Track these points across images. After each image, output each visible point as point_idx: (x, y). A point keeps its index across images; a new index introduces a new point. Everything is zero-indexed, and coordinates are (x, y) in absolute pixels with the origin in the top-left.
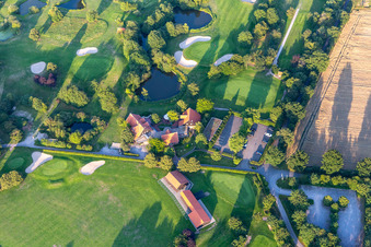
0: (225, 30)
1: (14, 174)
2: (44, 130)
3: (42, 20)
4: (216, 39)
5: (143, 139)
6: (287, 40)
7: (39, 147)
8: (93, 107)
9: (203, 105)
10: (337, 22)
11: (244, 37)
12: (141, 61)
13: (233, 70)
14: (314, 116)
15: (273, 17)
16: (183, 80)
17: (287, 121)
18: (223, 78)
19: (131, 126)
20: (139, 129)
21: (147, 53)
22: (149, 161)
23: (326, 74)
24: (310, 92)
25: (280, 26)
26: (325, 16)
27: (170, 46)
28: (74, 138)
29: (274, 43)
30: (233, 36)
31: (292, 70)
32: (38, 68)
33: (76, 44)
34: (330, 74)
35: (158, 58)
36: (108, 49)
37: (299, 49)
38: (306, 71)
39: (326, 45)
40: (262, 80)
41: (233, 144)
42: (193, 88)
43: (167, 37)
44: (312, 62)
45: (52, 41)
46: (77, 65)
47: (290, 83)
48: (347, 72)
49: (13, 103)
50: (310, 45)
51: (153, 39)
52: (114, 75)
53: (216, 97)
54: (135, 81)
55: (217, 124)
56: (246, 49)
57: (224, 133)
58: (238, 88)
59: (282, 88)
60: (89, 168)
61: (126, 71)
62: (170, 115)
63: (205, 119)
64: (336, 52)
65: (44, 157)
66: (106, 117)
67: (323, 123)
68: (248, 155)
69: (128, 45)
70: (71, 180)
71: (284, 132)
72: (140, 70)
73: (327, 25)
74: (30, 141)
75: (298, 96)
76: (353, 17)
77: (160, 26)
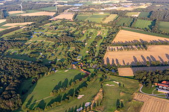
4: (83, 57)
5: (74, 67)
6: (96, 55)
10: (104, 52)
18: (86, 60)
19: (72, 65)
20: (74, 65)
21: (71, 58)
22: (77, 68)
25: (94, 54)
26: (102, 52)
30: (86, 55)
34: (105, 58)
35: (73, 59)
37: (99, 55)
38: (101, 57)
40: (93, 60)
42: (82, 60)
43: (74, 56)
47: (98, 59)
55: (87, 64)
56: (89, 56)
57: (89, 65)
60: (66, 71)
63: (85, 63)
67: (105, 63)
68: (94, 67)
69: (67, 58)
70: (63, 72)
74: (53, 69)
75: (100, 59)
76: (106, 52)
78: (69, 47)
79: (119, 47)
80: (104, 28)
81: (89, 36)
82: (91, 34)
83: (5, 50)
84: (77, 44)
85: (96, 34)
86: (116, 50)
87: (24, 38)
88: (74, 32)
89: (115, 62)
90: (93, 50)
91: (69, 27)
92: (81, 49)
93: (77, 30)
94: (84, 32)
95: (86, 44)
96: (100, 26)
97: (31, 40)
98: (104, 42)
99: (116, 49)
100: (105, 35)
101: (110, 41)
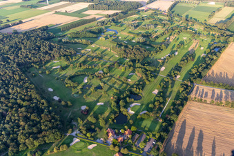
0: (145, 102)
1: (65, 145)
2: (80, 130)
3: (89, 92)
4: (142, 105)
6: (165, 108)
7: (77, 136)
8: (97, 124)
9: (133, 129)
10: (182, 105)
11: (151, 106)
12: (116, 110)
13: (146, 117)
14: (171, 138)
15: (161, 100)
16: (129, 118)
17: (161, 139)
18: (142, 119)
19: (108, 134)
20: (110, 134)
21: (119, 107)
22: (111, 147)
24: (171, 129)
25: (164, 103)
26: (178, 102)
27: (127, 106)
28: (88, 135)
29: (161, 109)
30: (148, 105)
31: (165, 120)
33: (98, 101)
34: (178, 122)
35: (122, 110)
36: (107, 104)
37: (169, 112)
38: (170, 121)
39: (178, 112)
40: (155, 122)
41: (141, 145)
42: (131, 122)
43: (126, 102)
44: (172, 118)
45: (90, 99)
46: (96, 108)
47: (164, 124)
48: (184, 123)
49: (72, 119)
50: (172, 111)
51: (121, 103)
52: (107, 114)
53: (138, 126)
54: (113, 116)
55: (137, 136)
56: (150, 110)
57: (139, 140)
58: (147, 124)
59: (161, 126)
60: (90, 147)
61: (111, 112)
62: (122, 131)
63: (133, 134)
64: (181, 115)
65: (78, 140)
66: (101, 128)
67: (174, 140)
68: (146, 150)
69: (113, 104)
70: (84, 150)
71: (159, 143)
72: (115, 113)
73: (179, 105)
74: (74, 134)
75: (166, 130)
76: (188, 103)
77: (124, 98)
79: (218, 91)
80: (206, 33)
81: (175, 49)
82: (182, 43)
84: (147, 68)
85: (188, 47)
86: (209, 100)
87: (84, 41)
88: (157, 37)
89: (195, 144)
90: (167, 88)
91: (156, 25)
92: (147, 83)
93: (163, 34)
94: (172, 39)
95: (163, 69)
96: (202, 28)
97: (93, 46)
98: (194, 71)
99: (210, 95)
101: (203, 74)
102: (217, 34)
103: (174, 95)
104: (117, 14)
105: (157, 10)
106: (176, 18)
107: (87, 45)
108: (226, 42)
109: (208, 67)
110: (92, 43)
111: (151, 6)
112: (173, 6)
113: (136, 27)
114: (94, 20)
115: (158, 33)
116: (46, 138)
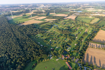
0: (73, 48)
1: (49, 59)
2: (52, 55)
3: (52, 44)
4: (72, 48)
5: (63, 57)
6: (80, 49)
7: (51, 57)
8: (58, 53)
9: (71, 55)
10: (86, 48)
11: (75, 48)
12: (63, 49)
13: (74, 52)
14: (84, 58)
15: (78, 47)
16: (68, 52)
17: (81, 58)
18: (73, 52)
19: (62, 56)
20: (63, 56)
21: (64, 48)
22: (64, 60)
23: (85, 54)
24: (84, 55)
25: (79, 48)
26: (85, 47)
27: (66, 48)
28: (55, 56)
30: (74, 48)
31: (81, 53)
32: (52, 48)
33: (56, 47)
34: (86, 54)
35: (65, 49)
36: (59, 48)
37: (82, 50)
38: (83, 53)
39: (85, 50)
40: (77, 53)
41: (74, 60)
42: (69, 53)
43: (66, 47)
44: (84, 52)
45: (54, 46)
46: (56, 49)
47: (81, 54)
48: (88, 54)
49: (49, 52)
50: (83, 50)
52: (60, 50)
53: (72, 54)
54: (62, 51)
55: (72, 57)
56: (75, 50)
57: (73, 58)
58: (75, 54)
59: (80, 54)
60: (57, 60)
61: (61, 50)
62: (67, 55)
63: (71, 56)
64: (86, 52)
65: (52, 58)
66: (59, 55)
67: (85, 59)
68: (76, 61)
69: (62, 47)
70: (55, 61)
71: (81, 59)
72: (63, 50)
73: (85, 48)
74: (50, 56)
75: (82, 55)
76: (88, 48)
77: (65, 46)
78: (66, 38)
79: (98, 45)
80: (90, 27)
81: (80, 31)
82: (82, 30)
83: (36, 35)
84: (71, 37)
85: (84, 31)
86: (95, 48)
87: (47, 28)
88: (72, 28)
89: (93, 61)
90: (79, 43)
91: (71, 24)
92: (72, 42)
93: (74, 27)
94: (78, 28)
95: (77, 37)
96: (88, 25)
97: (50, 30)
98: (88, 38)
99: (95, 46)
100: (90, 32)
101: (92, 39)
102: (94, 27)
103: (82, 46)
104: (56, 20)
105: (71, 19)
106: (78, 22)
107: (48, 30)
108: (98, 30)
109: (93, 37)
110: (50, 29)
111: (68, 18)
112: (76, 18)
113: (64, 24)
114: (49, 22)
115: (73, 26)
116: (42, 56)
